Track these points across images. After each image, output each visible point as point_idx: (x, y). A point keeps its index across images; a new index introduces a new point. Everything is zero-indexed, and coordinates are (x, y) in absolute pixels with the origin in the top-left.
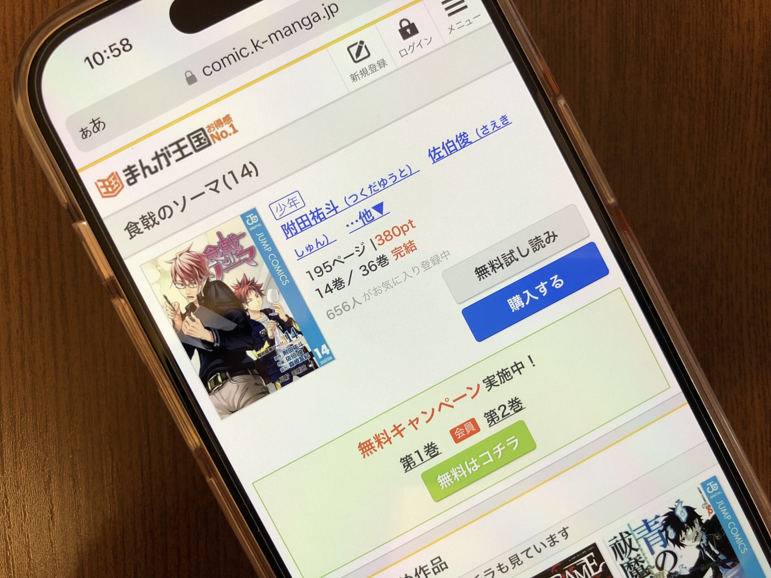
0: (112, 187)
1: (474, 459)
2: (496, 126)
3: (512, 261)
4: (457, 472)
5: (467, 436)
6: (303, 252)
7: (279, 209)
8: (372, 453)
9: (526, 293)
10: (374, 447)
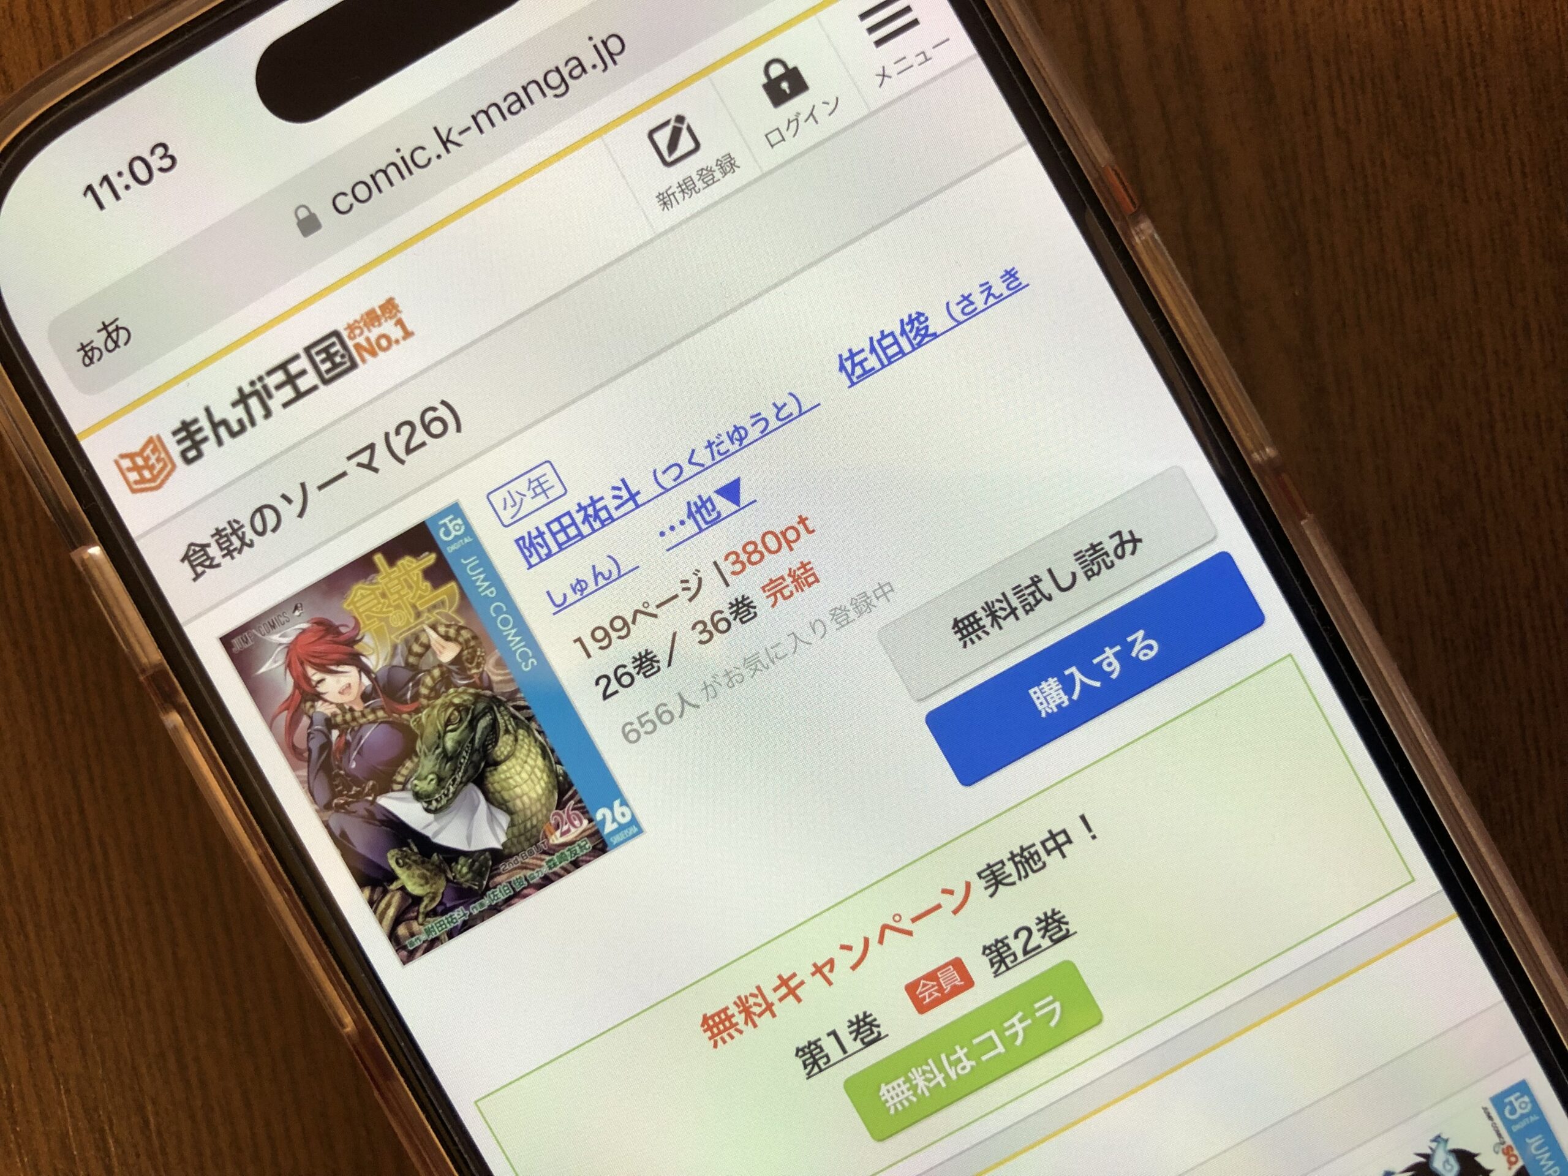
0: (151, 468)
1: (962, 1048)
2: (993, 295)
3: (1038, 602)
4: (923, 1078)
5: (944, 998)
6: (565, 595)
7: (510, 502)
8: (732, 1037)
9: (1072, 674)
10: (737, 1024)
